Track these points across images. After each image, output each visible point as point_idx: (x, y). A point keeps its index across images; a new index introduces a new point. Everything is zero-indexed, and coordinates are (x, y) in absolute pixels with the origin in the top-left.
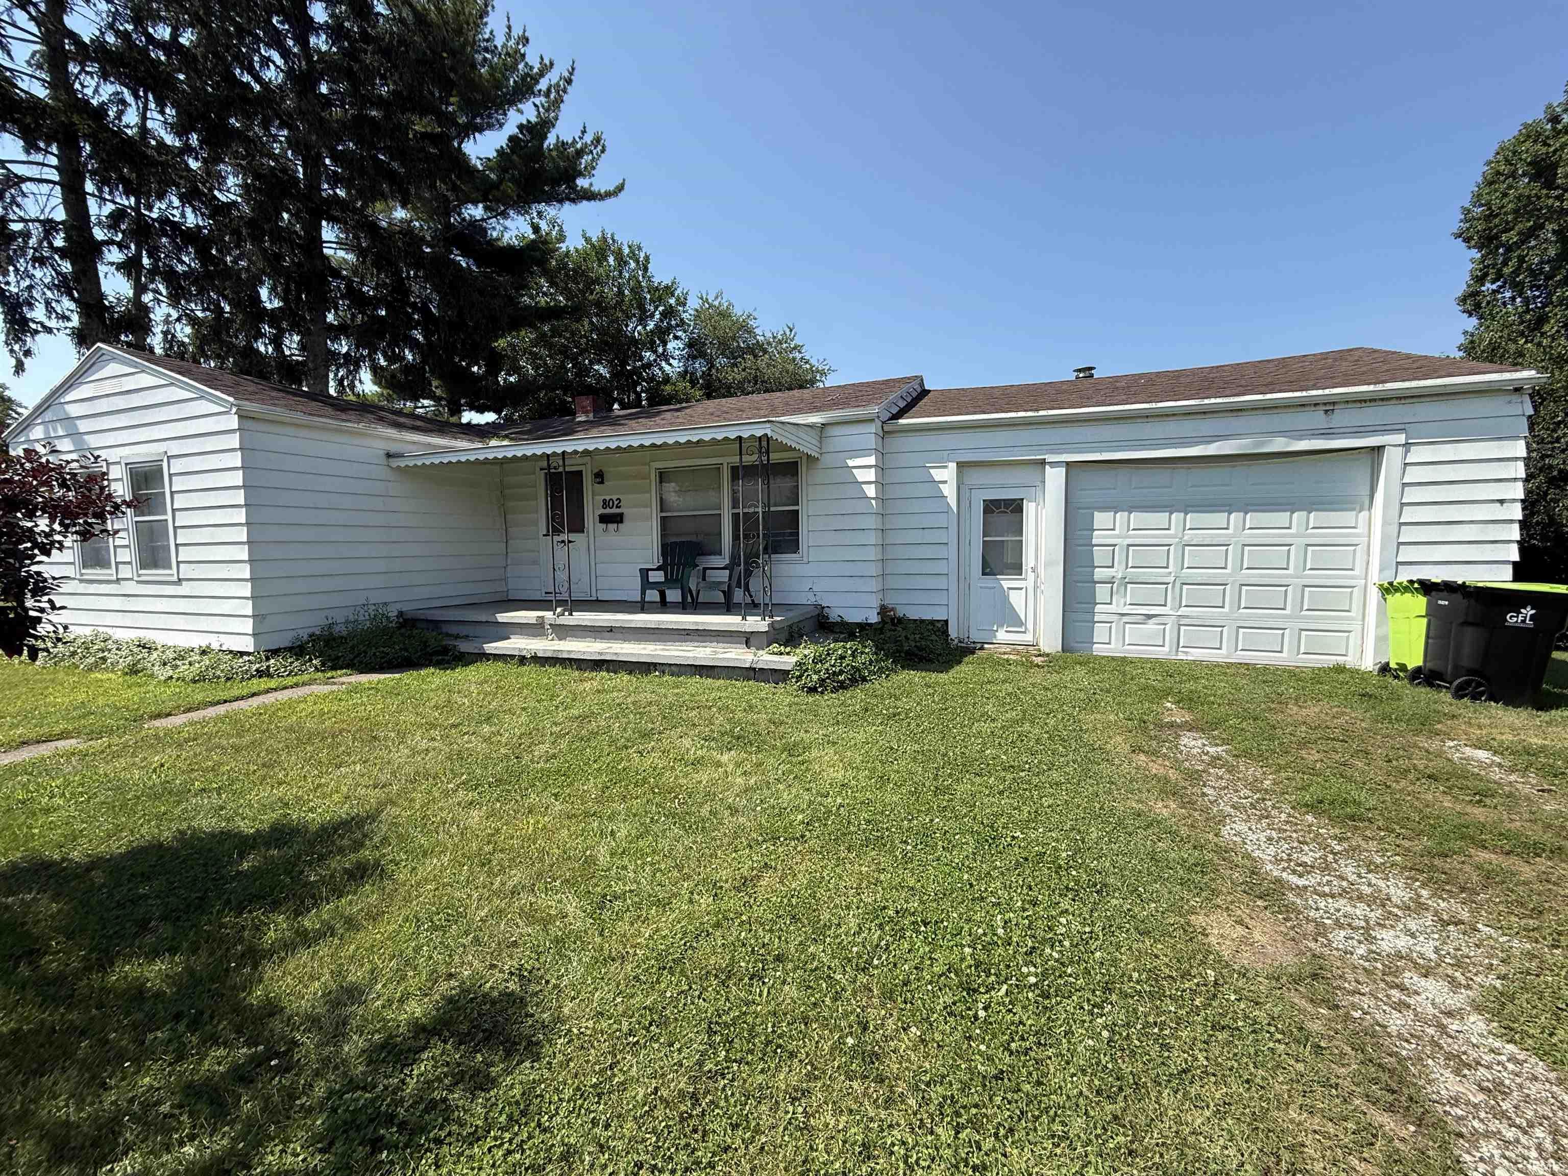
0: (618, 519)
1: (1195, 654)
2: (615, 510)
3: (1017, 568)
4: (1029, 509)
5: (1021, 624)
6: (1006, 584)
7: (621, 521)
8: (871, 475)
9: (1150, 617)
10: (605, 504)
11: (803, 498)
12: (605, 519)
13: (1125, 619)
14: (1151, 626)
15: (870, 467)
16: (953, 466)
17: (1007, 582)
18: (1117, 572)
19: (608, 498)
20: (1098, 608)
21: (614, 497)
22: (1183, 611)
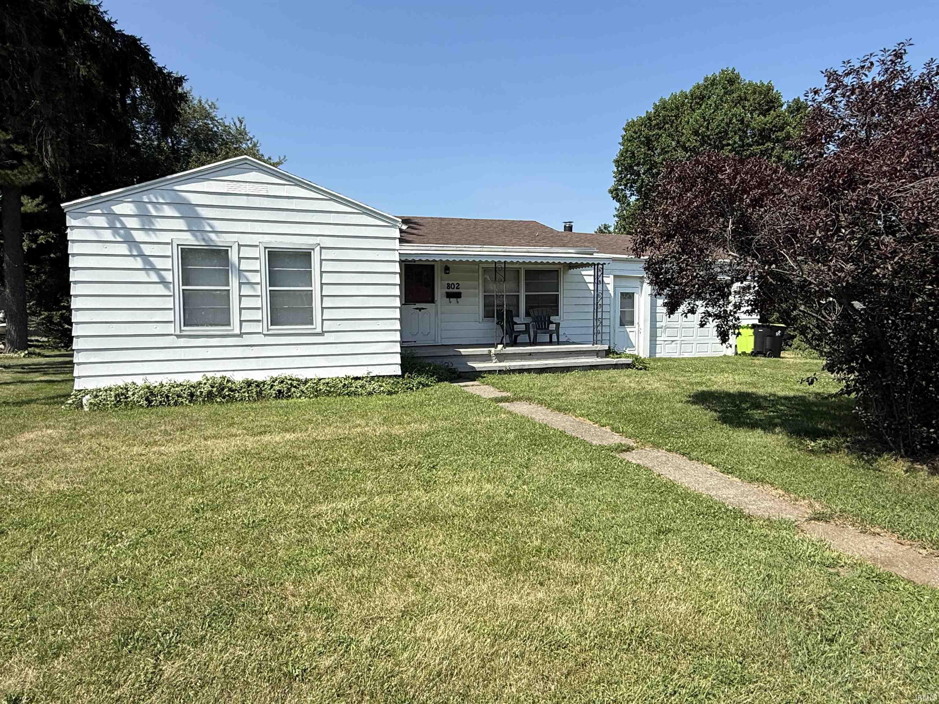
0: (458, 295)
1: (686, 355)
2: (455, 290)
3: (632, 323)
4: (636, 296)
5: (634, 347)
6: (628, 330)
7: (460, 297)
8: (591, 279)
9: (673, 341)
10: (449, 286)
11: (561, 288)
12: (449, 295)
13: (666, 342)
14: (673, 345)
15: (591, 275)
16: (612, 277)
17: (629, 329)
18: (663, 324)
19: (451, 283)
20: (658, 339)
21: (455, 283)
22: (683, 338)
